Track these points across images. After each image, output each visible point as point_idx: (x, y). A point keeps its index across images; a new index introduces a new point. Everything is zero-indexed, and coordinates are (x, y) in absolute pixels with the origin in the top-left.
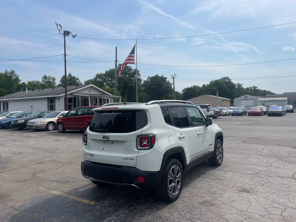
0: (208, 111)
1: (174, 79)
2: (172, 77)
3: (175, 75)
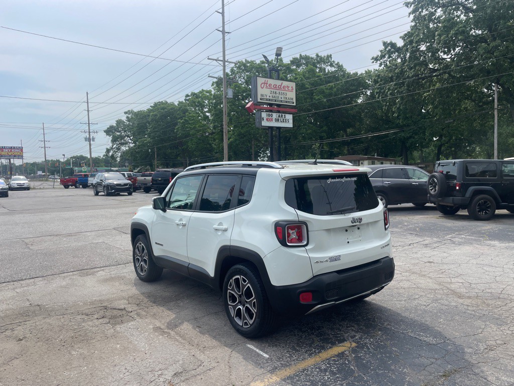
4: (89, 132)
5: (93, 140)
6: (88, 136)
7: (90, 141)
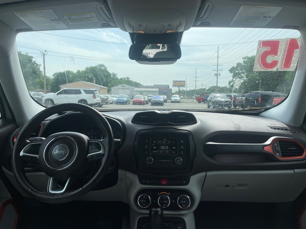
0: (94, 97)
1: (45, 57)
2: (42, 53)
3: (46, 51)
4: (217, 70)
5: (219, 75)
6: (216, 73)
7: (217, 76)
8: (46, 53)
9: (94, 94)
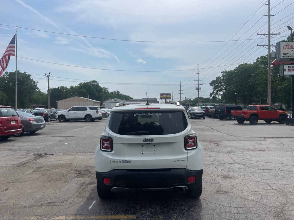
0: (97, 112)
1: (49, 78)
2: (46, 75)
3: (50, 73)
4: (198, 85)
5: (200, 89)
6: (197, 87)
7: (198, 90)
8: (50, 75)
9: (97, 110)
